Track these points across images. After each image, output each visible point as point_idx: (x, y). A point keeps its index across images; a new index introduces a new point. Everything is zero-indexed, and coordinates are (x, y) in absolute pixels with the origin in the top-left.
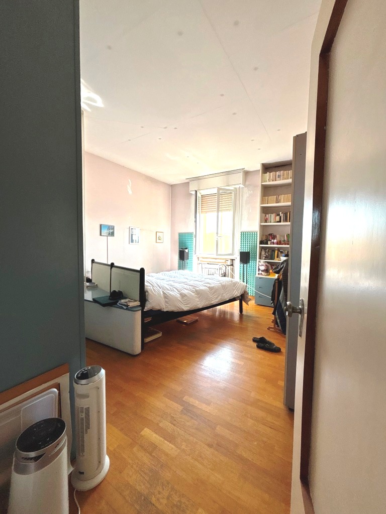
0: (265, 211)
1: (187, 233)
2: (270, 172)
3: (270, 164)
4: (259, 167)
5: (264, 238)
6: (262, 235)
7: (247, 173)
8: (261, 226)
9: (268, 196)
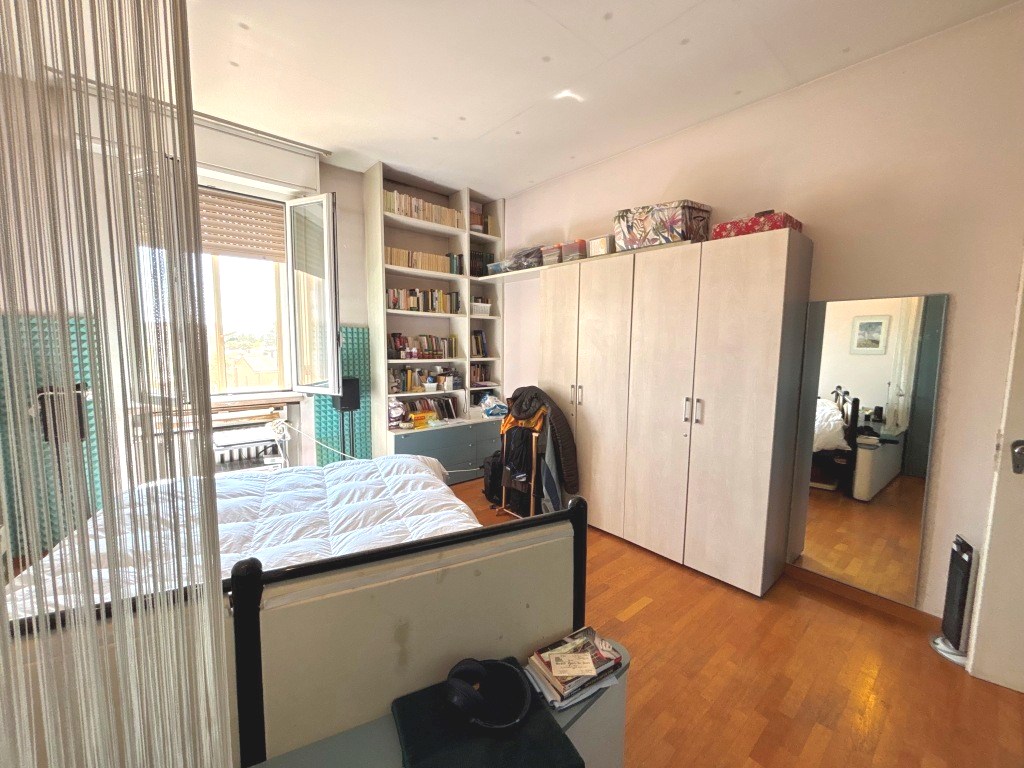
0: (392, 280)
2: (400, 192)
7: (328, 168)
8: (387, 315)
9: (390, 246)
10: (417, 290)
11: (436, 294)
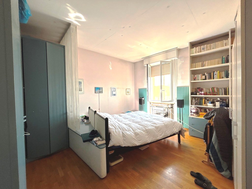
0: (194, 73)
1: (143, 89)
2: (196, 47)
3: (195, 42)
4: (188, 45)
5: (194, 91)
6: (192, 89)
7: (179, 50)
8: (191, 83)
9: (195, 63)
10: (206, 73)
11: (215, 73)
